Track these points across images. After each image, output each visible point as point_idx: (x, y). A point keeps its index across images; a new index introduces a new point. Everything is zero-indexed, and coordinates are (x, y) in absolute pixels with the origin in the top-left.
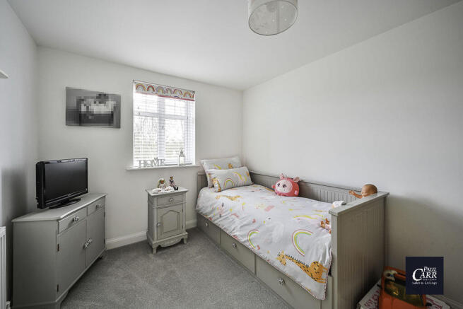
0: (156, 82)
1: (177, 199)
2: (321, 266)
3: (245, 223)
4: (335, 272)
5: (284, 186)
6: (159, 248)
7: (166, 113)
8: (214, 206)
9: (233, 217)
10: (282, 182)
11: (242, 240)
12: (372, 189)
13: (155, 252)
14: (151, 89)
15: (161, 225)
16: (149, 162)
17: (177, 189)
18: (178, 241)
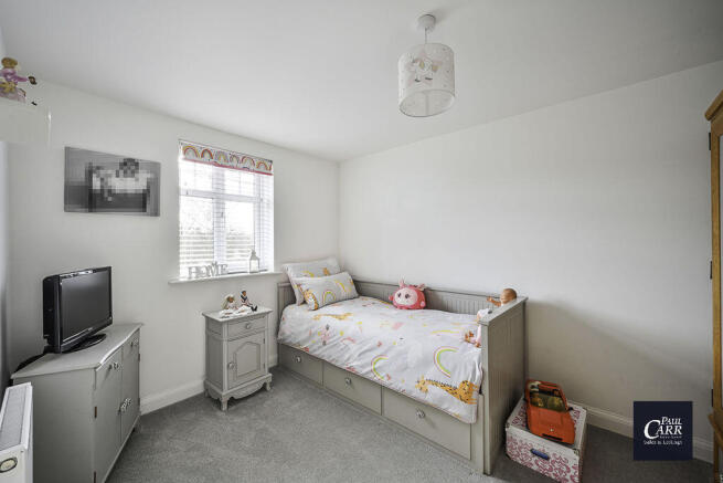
0: (216, 144)
1: (256, 324)
2: (471, 385)
3: (365, 348)
4: (486, 390)
5: (407, 296)
6: (232, 401)
7: (228, 192)
8: (313, 331)
9: (347, 342)
10: (403, 291)
11: (363, 372)
12: (512, 294)
13: (225, 407)
14: (207, 155)
15: (233, 366)
16: (204, 270)
17: (255, 310)
18: (258, 387)
